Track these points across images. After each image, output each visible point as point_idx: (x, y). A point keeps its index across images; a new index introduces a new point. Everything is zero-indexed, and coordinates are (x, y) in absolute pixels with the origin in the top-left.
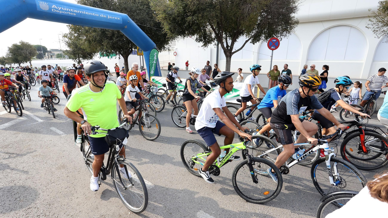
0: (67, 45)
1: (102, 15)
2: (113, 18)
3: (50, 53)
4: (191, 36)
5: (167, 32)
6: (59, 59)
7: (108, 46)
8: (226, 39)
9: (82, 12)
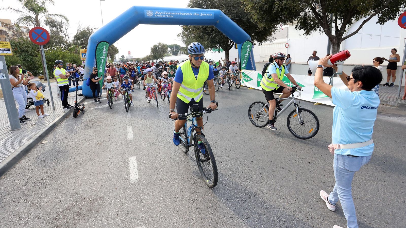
2: (206, 15)
9: (178, 14)
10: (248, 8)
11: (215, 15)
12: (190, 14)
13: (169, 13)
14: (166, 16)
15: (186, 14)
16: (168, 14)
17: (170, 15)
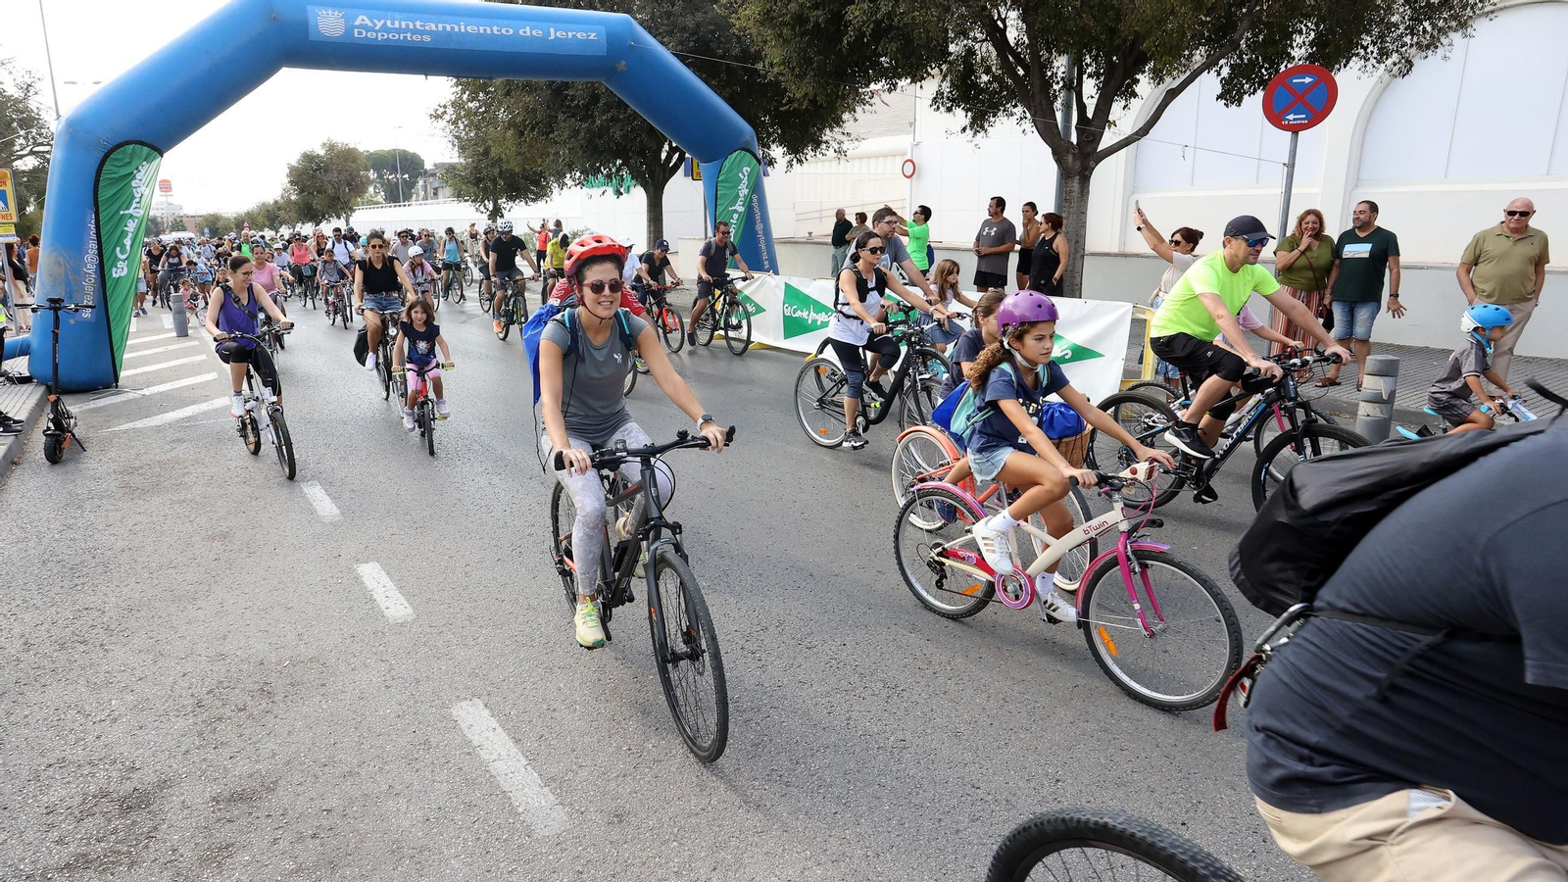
1: (528, 29)
2: (570, 35)
9: (452, 28)
10: (746, 18)
11: (608, 36)
12: (503, 31)
13: (415, 25)
14: (402, 35)
15: (489, 32)
16: (411, 26)
17: (422, 33)
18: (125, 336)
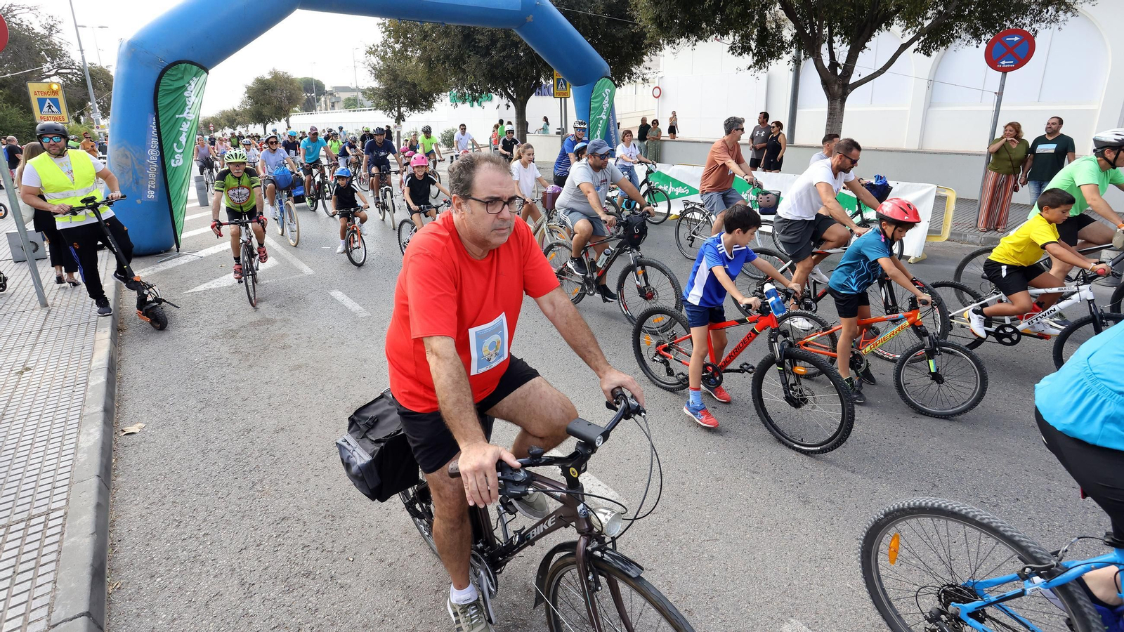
0: (373, 75)
3: (330, 97)
4: (719, 37)
5: (645, 27)
6: (350, 111)
7: (479, 74)
8: (831, 43)
18: (183, 212)
